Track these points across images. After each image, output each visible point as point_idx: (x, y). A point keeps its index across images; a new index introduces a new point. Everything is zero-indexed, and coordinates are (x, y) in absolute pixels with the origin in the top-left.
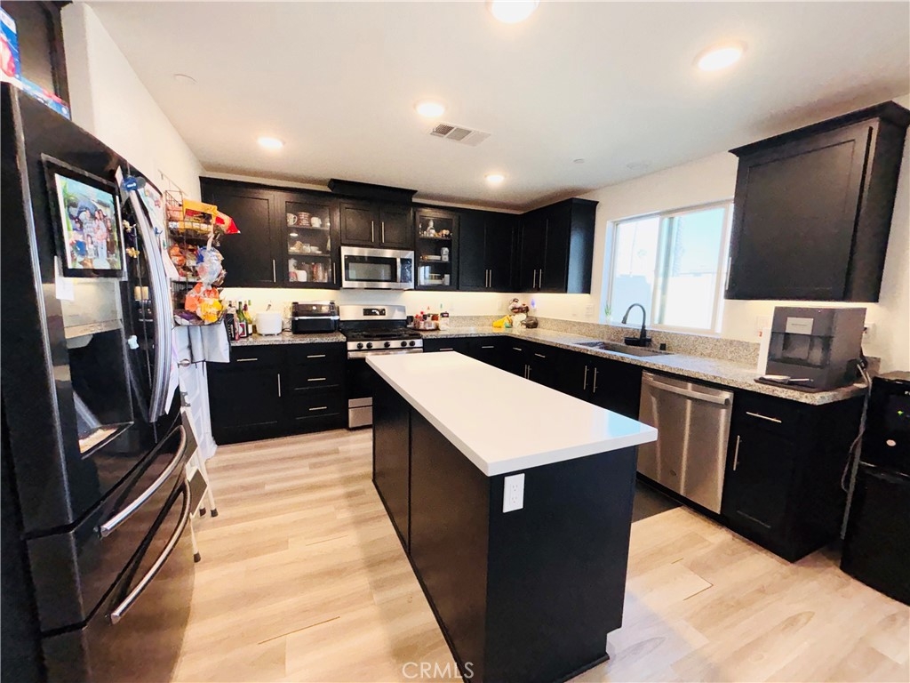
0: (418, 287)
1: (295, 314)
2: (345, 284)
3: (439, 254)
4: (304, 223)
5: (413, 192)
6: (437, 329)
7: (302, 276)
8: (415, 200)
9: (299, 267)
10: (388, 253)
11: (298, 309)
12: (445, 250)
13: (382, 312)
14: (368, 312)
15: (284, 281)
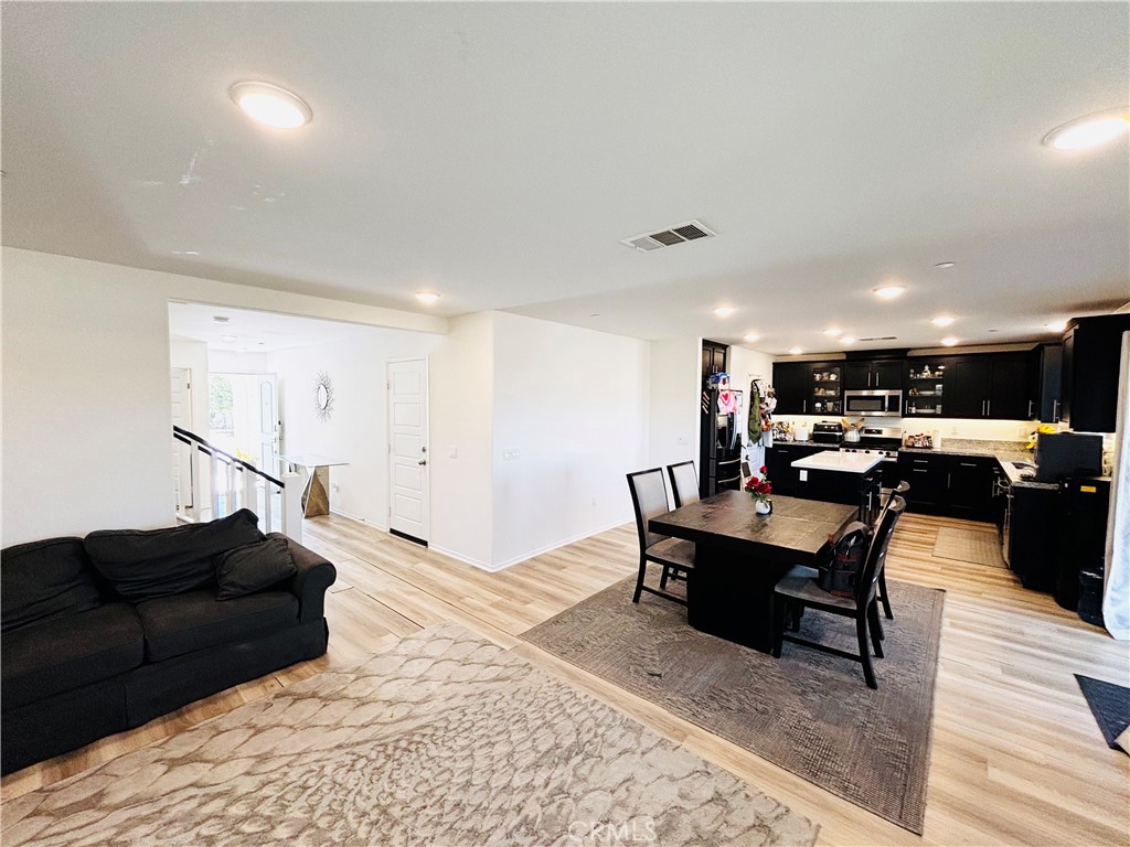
0: (904, 416)
1: (814, 430)
2: (846, 412)
3: (934, 389)
4: (826, 378)
5: (909, 349)
6: (929, 447)
8: (910, 354)
10: (878, 393)
11: (817, 427)
12: (939, 386)
13: (879, 432)
14: (869, 432)
15: (811, 411)
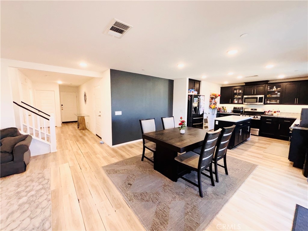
0: (265, 104)
1: (234, 109)
2: (244, 103)
3: (277, 95)
4: (238, 92)
6: (273, 115)
7: (236, 102)
8: (269, 82)
9: (236, 100)
10: (256, 96)
11: (235, 108)
12: (279, 94)
13: (256, 110)
14: (252, 109)
15: (232, 102)
